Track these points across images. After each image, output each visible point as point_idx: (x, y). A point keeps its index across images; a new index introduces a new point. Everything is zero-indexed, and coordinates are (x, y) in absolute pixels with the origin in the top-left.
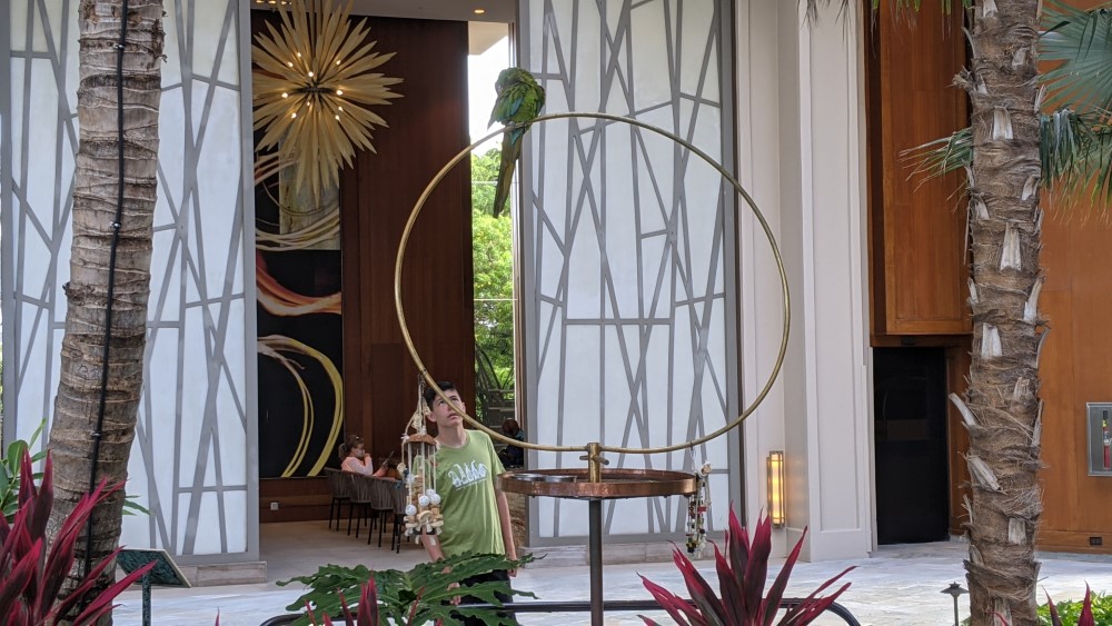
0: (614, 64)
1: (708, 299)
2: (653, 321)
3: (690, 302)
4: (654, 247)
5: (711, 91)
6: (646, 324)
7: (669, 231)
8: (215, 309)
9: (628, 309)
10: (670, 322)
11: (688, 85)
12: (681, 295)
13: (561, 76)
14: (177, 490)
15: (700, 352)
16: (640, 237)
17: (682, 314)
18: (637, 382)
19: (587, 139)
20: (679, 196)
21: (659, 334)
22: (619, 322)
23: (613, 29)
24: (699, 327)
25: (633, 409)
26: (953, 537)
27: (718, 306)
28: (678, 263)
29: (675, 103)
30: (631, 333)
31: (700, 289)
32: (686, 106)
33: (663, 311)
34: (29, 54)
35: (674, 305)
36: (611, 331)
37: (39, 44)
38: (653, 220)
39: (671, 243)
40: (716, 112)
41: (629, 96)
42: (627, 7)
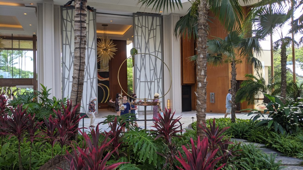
0: (147, 47)
1: (159, 79)
2: (152, 82)
3: (157, 79)
4: (152, 72)
5: (160, 50)
6: (151, 82)
7: (154, 69)
8: (92, 80)
9: (149, 80)
10: (154, 82)
11: (157, 50)
12: (156, 78)
13: (140, 48)
14: (86, 105)
15: (158, 86)
16: (150, 70)
17: (156, 81)
18: (150, 90)
19: (143, 57)
20: (156, 65)
21: (153, 83)
22: (147, 82)
23: (147, 42)
24: (158, 82)
25: (149, 93)
26: (192, 111)
27: (161, 79)
28: (155, 74)
29: (155, 52)
30: (149, 83)
31: (158, 77)
32: (157, 52)
33: (153, 80)
34: (66, 44)
35: (155, 79)
36: (146, 83)
37: (67, 43)
38: (152, 68)
39: (154, 71)
40: (161, 53)
41: (149, 51)
42: (149, 39)
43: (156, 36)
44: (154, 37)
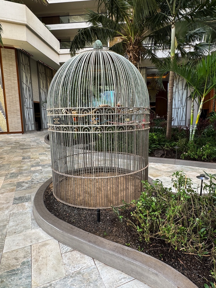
0: (177, 86)
1: (184, 106)
2: (179, 108)
3: (183, 106)
4: (180, 102)
6: (178, 108)
7: (181, 100)
9: (177, 107)
10: (181, 108)
11: (184, 88)
12: (182, 106)
15: (183, 111)
16: (178, 101)
17: (182, 107)
18: (177, 113)
20: (182, 97)
21: (180, 109)
22: (176, 108)
23: (177, 83)
24: (183, 109)
25: (177, 115)
27: (185, 107)
28: (182, 103)
29: (182, 89)
30: (177, 109)
31: (183, 105)
33: (180, 107)
35: (181, 107)
39: (181, 102)
41: (178, 89)
42: (178, 81)
43: (183, 79)
44: (182, 80)
